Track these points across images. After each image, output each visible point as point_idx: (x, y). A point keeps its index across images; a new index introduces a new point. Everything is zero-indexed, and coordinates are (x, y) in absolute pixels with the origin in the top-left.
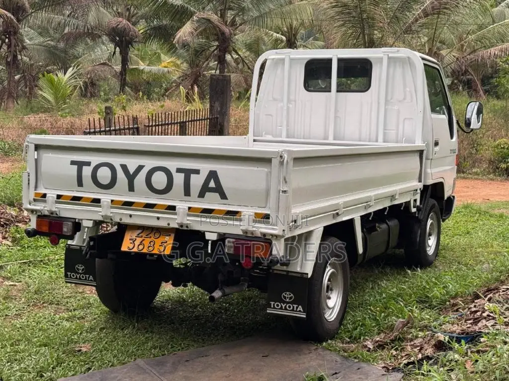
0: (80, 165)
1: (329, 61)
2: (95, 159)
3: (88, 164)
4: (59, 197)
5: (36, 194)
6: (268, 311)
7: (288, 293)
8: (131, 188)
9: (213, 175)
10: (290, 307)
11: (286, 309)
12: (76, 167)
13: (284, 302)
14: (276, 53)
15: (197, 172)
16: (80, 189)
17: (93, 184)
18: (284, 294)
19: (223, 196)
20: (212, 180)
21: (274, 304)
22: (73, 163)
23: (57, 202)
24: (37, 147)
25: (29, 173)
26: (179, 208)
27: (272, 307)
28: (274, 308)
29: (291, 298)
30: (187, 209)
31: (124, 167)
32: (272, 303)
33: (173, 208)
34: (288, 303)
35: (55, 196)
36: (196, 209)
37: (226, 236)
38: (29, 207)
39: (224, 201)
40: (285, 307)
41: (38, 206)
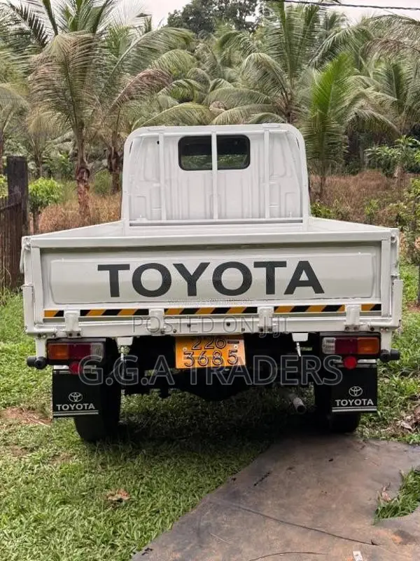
0: (114, 270)
1: (209, 138)
2: (135, 261)
3: (126, 267)
4: (84, 313)
5: (47, 313)
6: (333, 411)
7: (356, 387)
8: (192, 291)
9: (304, 266)
10: (358, 402)
11: (354, 405)
12: (107, 273)
13: (352, 398)
14: (149, 130)
15: (283, 264)
16: (115, 299)
17: (135, 292)
18: (351, 389)
19: (318, 289)
20: (304, 272)
21: (340, 402)
22: (101, 268)
23: (80, 320)
24: (44, 251)
25: (32, 287)
26: (261, 310)
27: (338, 405)
28: (340, 406)
29: (359, 392)
30: (273, 309)
31: (181, 268)
32: (338, 401)
33: (253, 310)
34: (355, 398)
35: (79, 313)
36: (285, 309)
37: (321, 334)
38: (36, 330)
39: (320, 295)
40: (353, 403)
41: (50, 327)
